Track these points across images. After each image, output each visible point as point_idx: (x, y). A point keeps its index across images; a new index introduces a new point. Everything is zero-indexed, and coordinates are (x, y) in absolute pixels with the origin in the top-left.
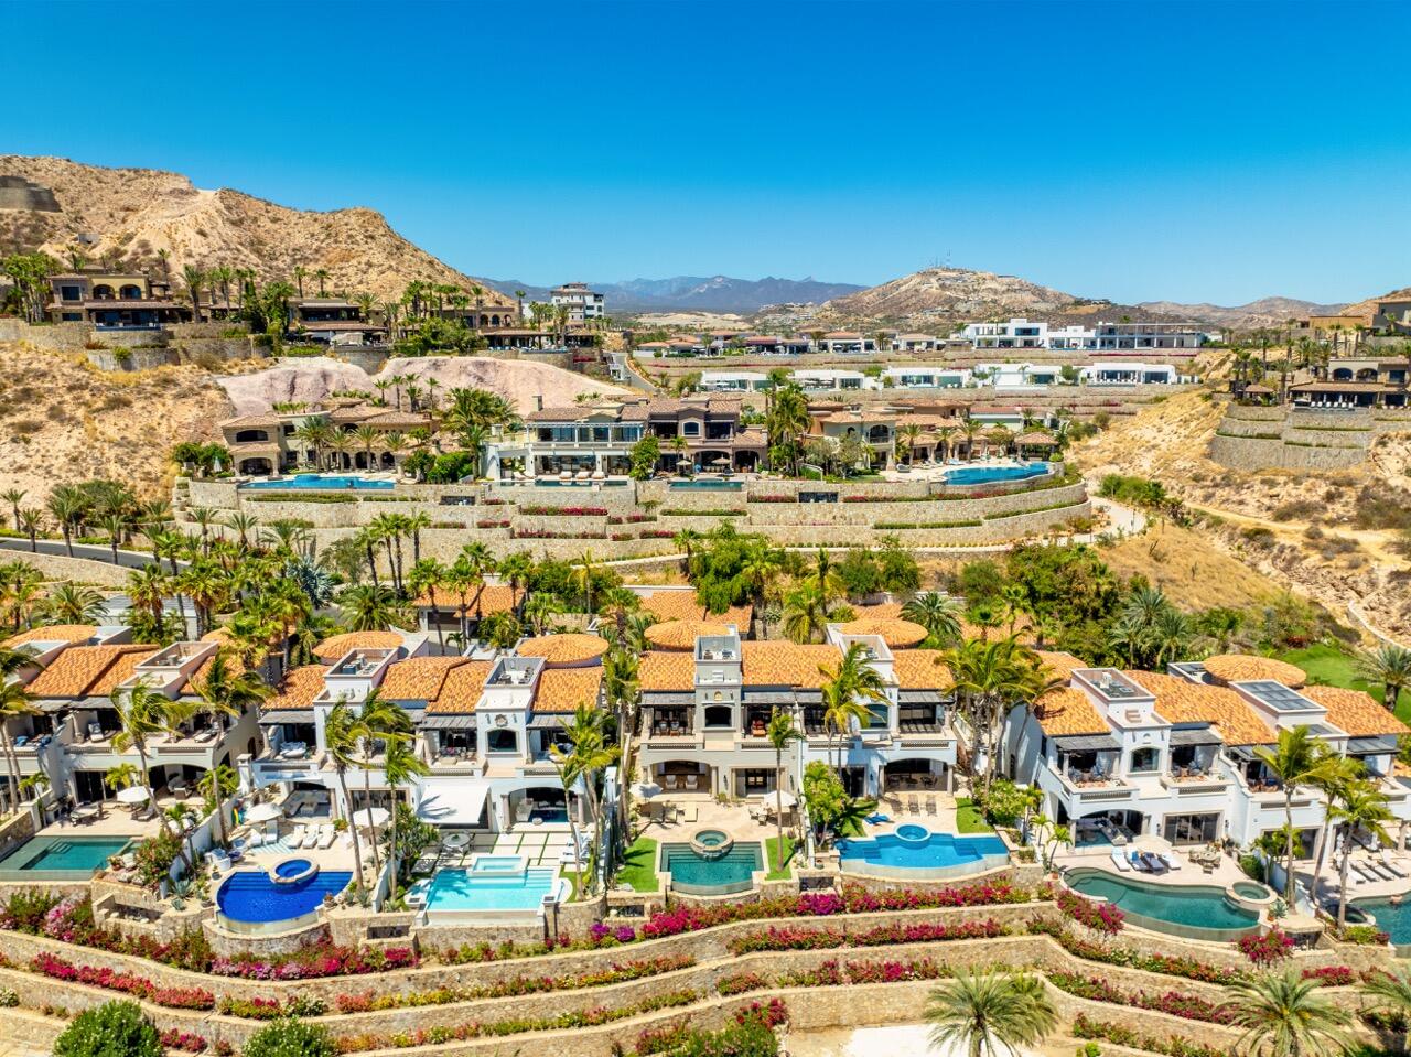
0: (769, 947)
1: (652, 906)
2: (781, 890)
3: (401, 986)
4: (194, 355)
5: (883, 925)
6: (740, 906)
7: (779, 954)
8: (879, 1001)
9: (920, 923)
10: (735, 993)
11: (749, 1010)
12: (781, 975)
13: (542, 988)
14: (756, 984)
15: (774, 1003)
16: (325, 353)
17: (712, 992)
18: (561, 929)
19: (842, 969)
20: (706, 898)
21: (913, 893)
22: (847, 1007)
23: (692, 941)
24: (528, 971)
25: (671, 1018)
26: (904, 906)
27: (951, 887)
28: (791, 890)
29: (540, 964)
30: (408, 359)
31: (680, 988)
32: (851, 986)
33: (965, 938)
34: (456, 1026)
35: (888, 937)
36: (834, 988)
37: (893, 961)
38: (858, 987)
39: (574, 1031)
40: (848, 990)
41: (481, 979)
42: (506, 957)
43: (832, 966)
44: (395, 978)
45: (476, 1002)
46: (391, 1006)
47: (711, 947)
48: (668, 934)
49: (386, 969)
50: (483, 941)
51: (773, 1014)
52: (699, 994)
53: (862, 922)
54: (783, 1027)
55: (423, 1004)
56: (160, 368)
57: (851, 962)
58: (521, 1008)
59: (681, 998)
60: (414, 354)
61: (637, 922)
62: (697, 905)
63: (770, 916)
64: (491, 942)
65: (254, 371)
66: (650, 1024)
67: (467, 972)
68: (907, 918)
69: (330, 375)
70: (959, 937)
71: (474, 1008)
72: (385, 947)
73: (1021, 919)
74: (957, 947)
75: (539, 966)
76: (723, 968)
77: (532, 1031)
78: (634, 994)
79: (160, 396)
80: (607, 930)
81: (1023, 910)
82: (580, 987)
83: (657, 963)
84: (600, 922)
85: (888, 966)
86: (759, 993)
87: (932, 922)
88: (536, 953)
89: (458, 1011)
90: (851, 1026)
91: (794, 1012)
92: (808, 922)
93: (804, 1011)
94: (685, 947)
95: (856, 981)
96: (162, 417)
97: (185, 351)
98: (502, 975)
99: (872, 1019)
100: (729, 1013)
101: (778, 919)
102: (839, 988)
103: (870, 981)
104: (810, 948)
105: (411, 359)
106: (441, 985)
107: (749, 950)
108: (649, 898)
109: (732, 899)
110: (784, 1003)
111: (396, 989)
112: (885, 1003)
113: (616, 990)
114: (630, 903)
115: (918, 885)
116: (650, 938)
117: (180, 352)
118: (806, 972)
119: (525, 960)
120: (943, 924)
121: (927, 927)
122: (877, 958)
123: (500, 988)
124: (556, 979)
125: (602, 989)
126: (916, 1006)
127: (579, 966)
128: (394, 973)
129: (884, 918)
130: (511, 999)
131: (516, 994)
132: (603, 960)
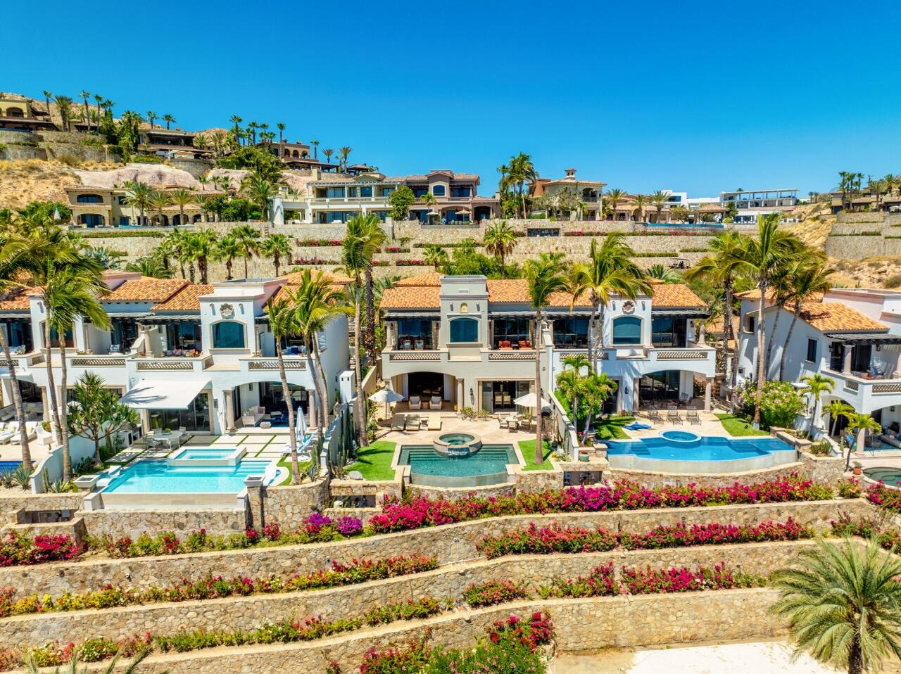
0: (529, 549)
1: (386, 497)
2: (541, 482)
3: (51, 584)
4: (58, 155)
5: (665, 524)
6: (492, 500)
7: (540, 557)
8: (664, 615)
9: (709, 522)
10: (487, 604)
11: (506, 625)
12: (544, 584)
13: (239, 591)
14: (513, 594)
15: (536, 617)
16: (163, 162)
17: (459, 602)
18: (269, 519)
19: (618, 577)
20: (451, 489)
21: (698, 488)
22: (626, 623)
23: (434, 538)
24: (222, 568)
25: (406, 633)
26: (690, 502)
27: (741, 482)
28: (553, 482)
29: (238, 559)
30: (226, 170)
31: (418, 595)
32: (631, 597)
33: (762, 540)
34: (122, 637)
35: (672, 537)
36: (609, 599)
37: (679, 567)
38: (639, 597)
39: (278, 647)
40: (626, 602)
41: (159, 576)
42: (195, 549)
43: (606, 572)
44: (43, 572)
45: (148, 606)
46: (34, 610)
47: (459, 547)
48: (404, 528)
49: (32, 561)
50: (168, 529)
51: (535, 631)
52: (443, 604)
53: (641, 521)
54: (548, 648)
55: (77, 608)
56: (29, 160)
57: (629, 568)
58: (210, 616)
59: (420, 609)
60: (232, 167)
61: (365, 515)
62: (442, 498)
63: (529, 511)
64: (178, 532)
65: (106, 170)
66: (379, 640)
67: (141, 566)
68: (693, 516)
69: (165, 175)
70: (755, 540)
71: (145, 613)
72: (37, 533)
73: (825, 518)
74: (755, 551)
75: (236, 564)
76: (473, 572)
77: (223, 646)
78: (359, 600)
79: (25, 177)
80: (327, 521)
81: (829, 508)
82: (289, 591)
83: (390, 563)
84: (320, 512)
85: (674, 573)
86: (517, 604)
87: (723, 522)
88: (236, 546)
89: (124, 618)
90: (630, 647)
91: (561, 628)
92: (576, 519)
93: (573, 627)
94: (425, 544)
95: (635, 591)
96: (25, 191)
97: (51, 151)
98: (186, 572)
99: (656, 639)
100: (480, 630)
101: (539, 515)
102: (616, 599)
103: (653, 591)
104: (579, 550)
105: (229, 170)
106: (106, 583)
107: (503, 552)
108: (383, 487)
109: (483, 492)
110: (548, 617)
111: (43, 587)
112: (672, 618)
113: (334, 595)
114: (358, 493)
115: (702, 480)
116: (381, 531)
117: (48, 152)
118: (574, 580)
119: (217, 553)
120: (735, 524)
121: (716, 527)
122: (660, 564)
123: (184, 589)
124: (258, 579)
125: (317, 592)
126: (709, 622)
127: (288, 563)
128: (45, 566)
129: (666, 516)
130: (196, 603)
131: (203, 597)
132: (320, 557)
